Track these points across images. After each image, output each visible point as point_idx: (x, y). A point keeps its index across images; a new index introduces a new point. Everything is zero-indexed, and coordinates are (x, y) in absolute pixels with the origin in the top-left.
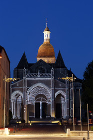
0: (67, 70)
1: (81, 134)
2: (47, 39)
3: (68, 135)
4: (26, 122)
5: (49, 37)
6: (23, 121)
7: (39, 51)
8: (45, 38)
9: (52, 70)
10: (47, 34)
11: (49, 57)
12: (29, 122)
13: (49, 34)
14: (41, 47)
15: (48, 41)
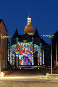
2: (29, 23)
4: (18, 67)
5: (30, 22)
6: (16, 66)
7: (25, 29)
9: (33, 39)
12: (20, 67)
13: (30, 20)
14: (26, 27)
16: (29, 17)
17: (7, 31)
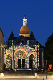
0: (36, 41)
1: (43, 76)
2: (25, 24)
3: (36, 77)
4: (13, 70)
5: (26, 23)
6: (12, 69)
7: (21, 30)
8: (24, 23)
9: (28, 41)
10: (25, 21)
11: (26, 34)
12: (15, 70)
13: (26, 21)
14: (22, 28)
15: (26, 25)
16: (24, 18)
17: (4, 37)
